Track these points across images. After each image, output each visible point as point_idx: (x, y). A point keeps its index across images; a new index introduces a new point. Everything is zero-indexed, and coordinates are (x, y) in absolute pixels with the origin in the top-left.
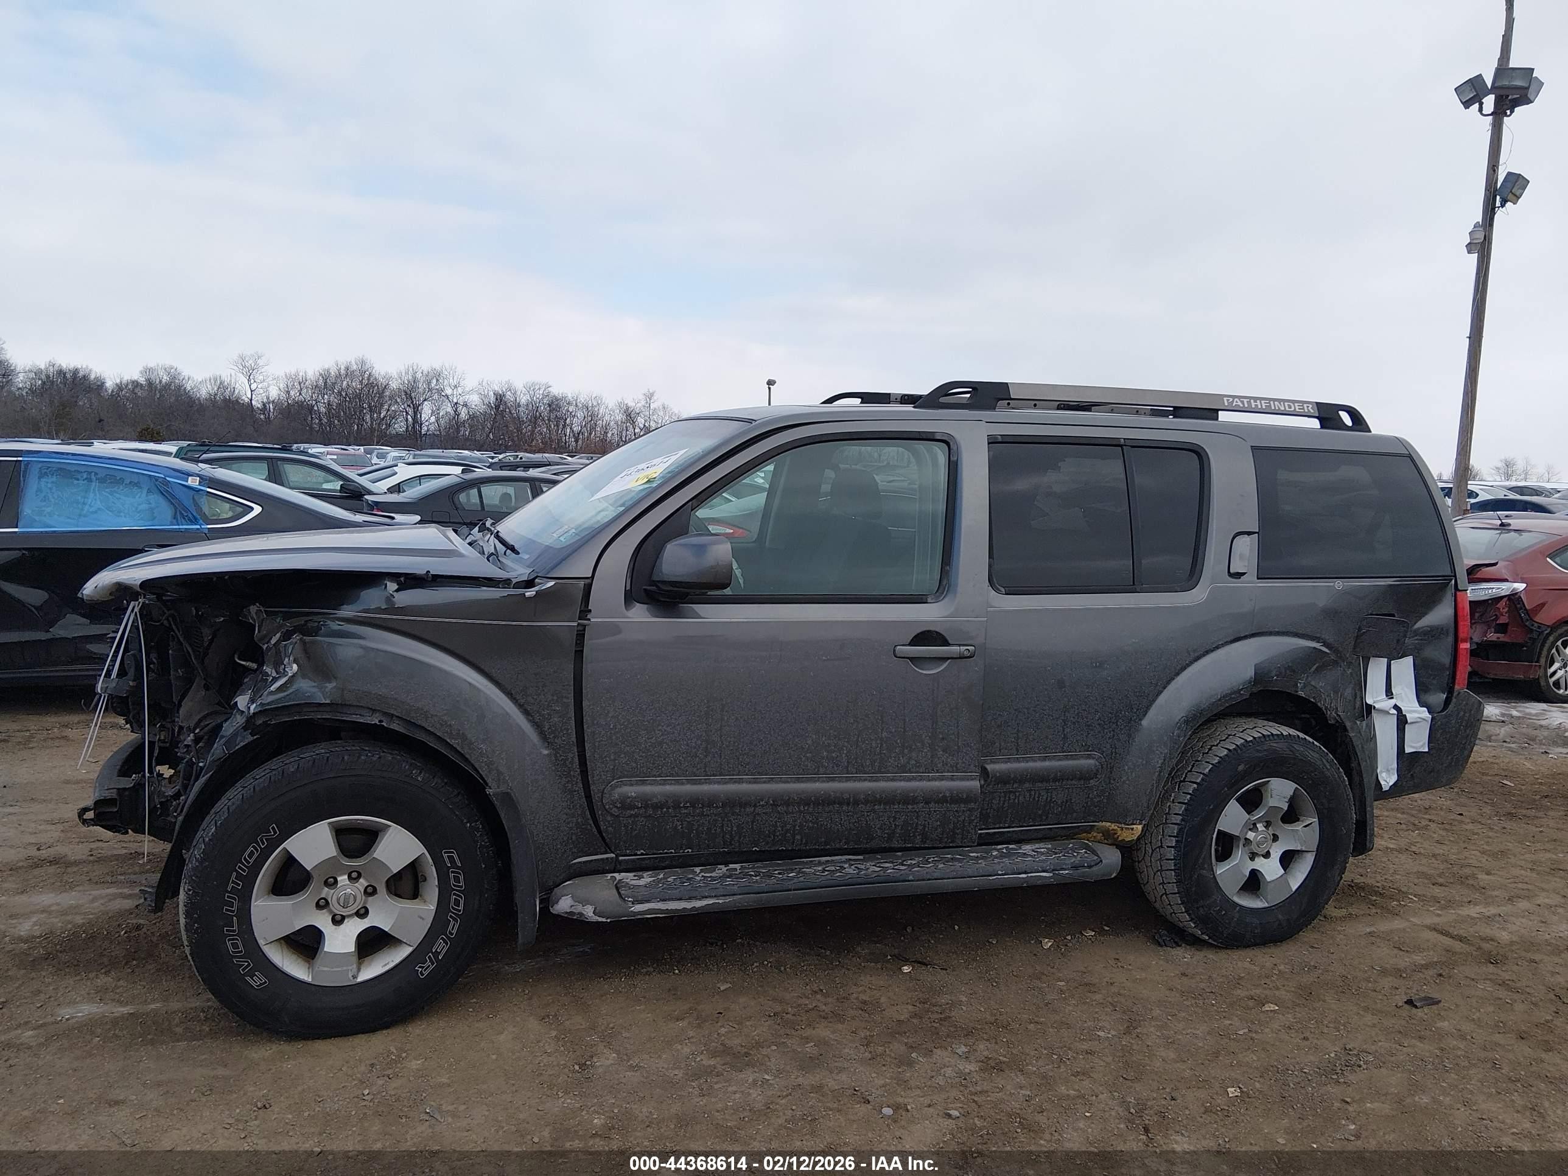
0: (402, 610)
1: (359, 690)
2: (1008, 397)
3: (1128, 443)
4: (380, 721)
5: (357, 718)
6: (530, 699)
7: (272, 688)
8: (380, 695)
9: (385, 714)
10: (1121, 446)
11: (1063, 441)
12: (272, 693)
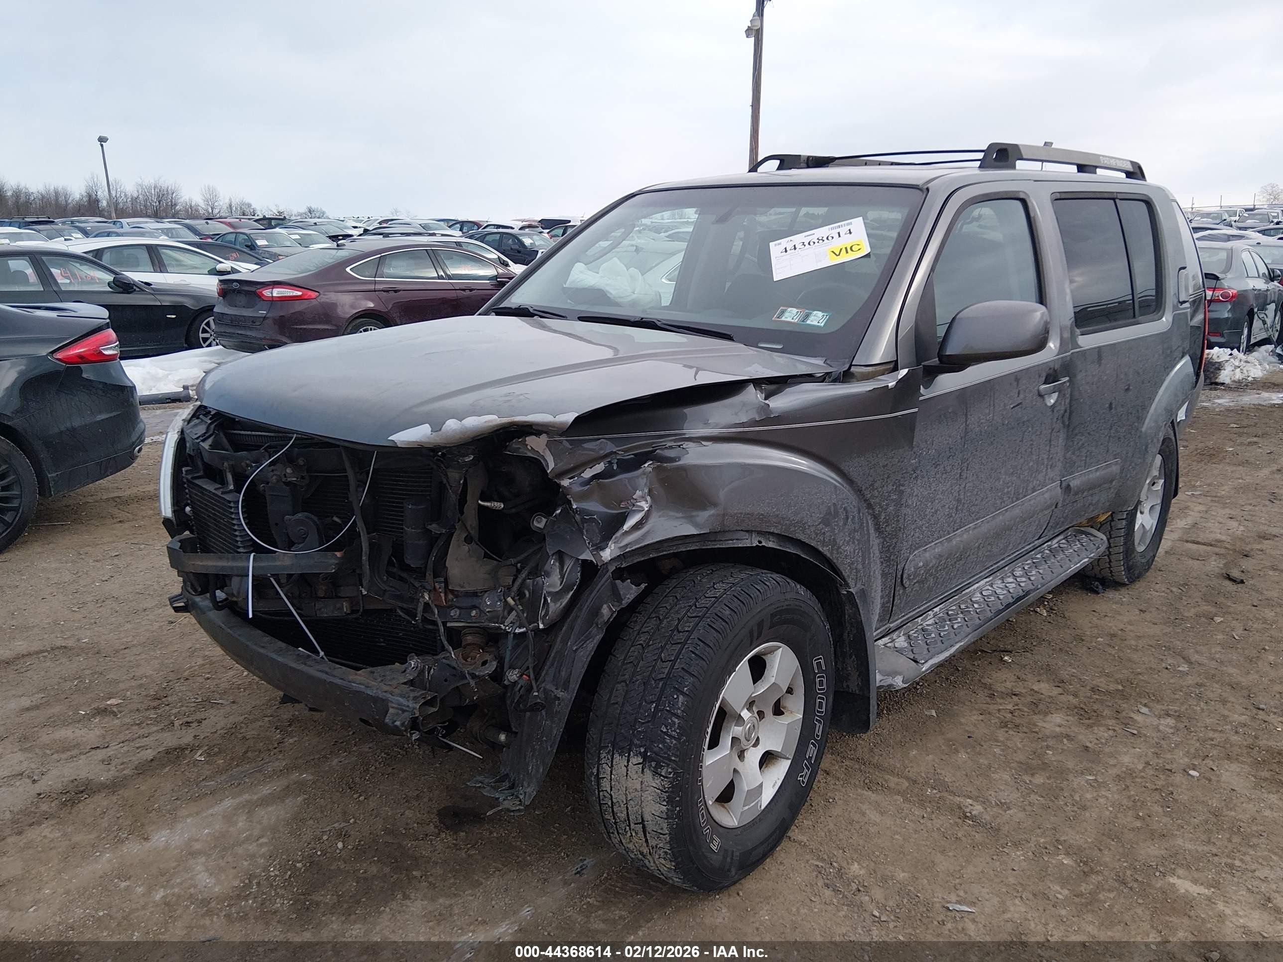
0: (782, 418)
1: (741, 513)
2: (1020, 157)
3: (1120, 196)
4: (760, 542)
5: (733, 544)
6: (876, 493)
7: (626, 527)
8: (762, 514)
9: (760, 533)
10: (1114, 199)
11: (1081, 197)
12: (627, 533)
